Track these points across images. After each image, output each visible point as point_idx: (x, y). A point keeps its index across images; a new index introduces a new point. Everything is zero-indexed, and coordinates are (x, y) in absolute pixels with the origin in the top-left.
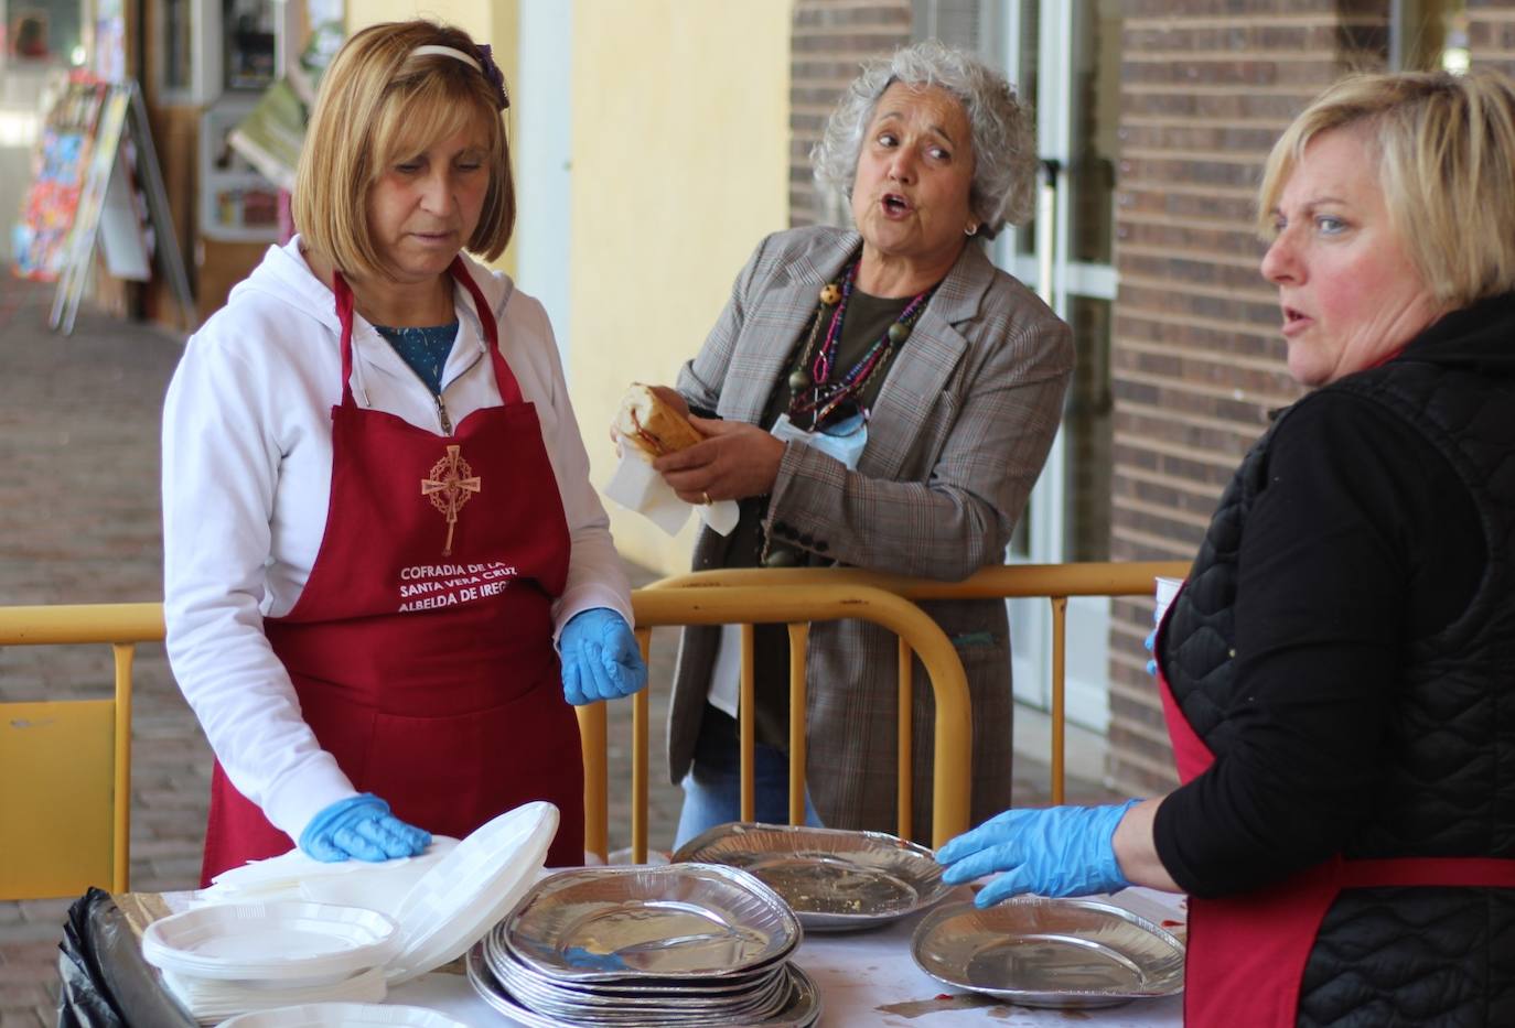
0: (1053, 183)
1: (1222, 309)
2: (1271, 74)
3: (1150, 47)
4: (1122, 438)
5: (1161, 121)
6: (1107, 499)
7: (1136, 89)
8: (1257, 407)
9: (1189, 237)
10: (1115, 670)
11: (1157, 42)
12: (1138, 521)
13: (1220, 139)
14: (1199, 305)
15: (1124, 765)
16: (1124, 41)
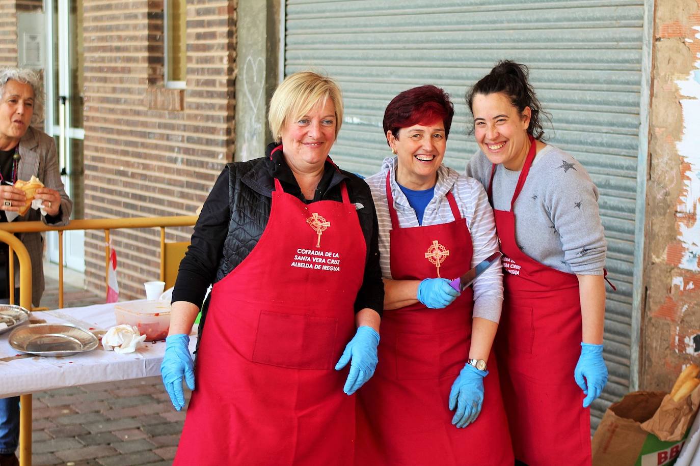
0: (64, 103)
1: (116, 142)
2: (129, 71)
3: (92, 62)
4: (87, 182)
5: (96, 85)
6: (83, 201)
7: (88, 74)
8: (127, 172)
9: (106, 120)
10: (86, 253)
11: (94, 60)
12: (92, 207)
13: (114, 90)
14: (109, 141)
15: (89, 282)
16: (84, 60)
